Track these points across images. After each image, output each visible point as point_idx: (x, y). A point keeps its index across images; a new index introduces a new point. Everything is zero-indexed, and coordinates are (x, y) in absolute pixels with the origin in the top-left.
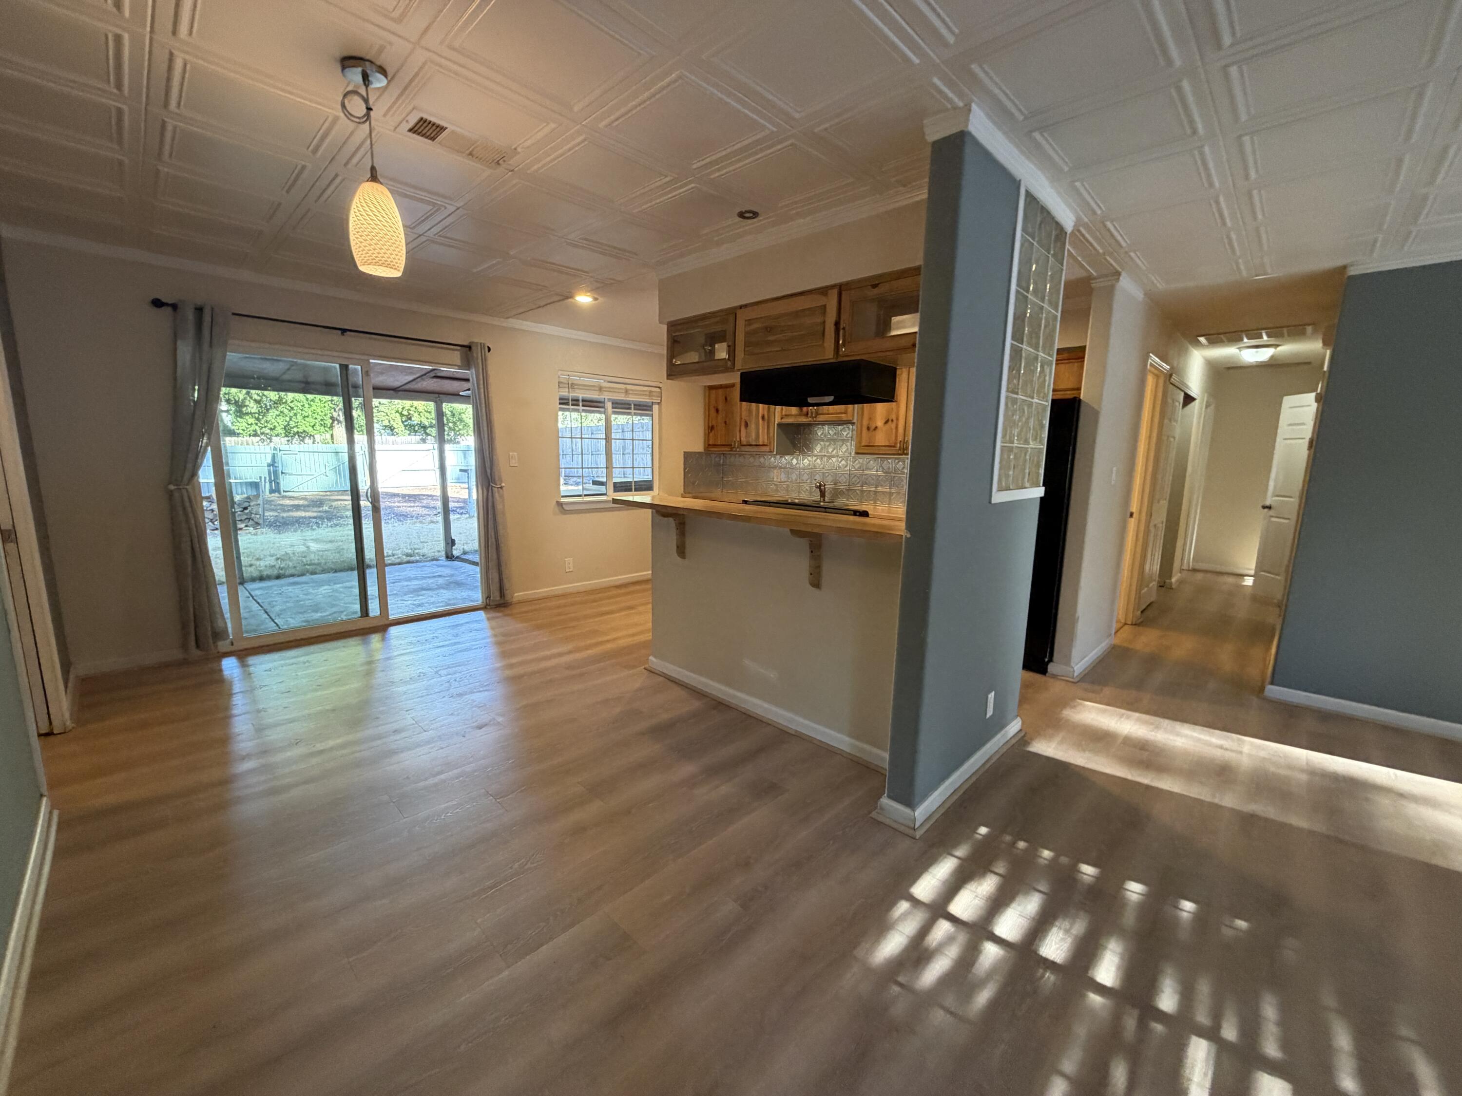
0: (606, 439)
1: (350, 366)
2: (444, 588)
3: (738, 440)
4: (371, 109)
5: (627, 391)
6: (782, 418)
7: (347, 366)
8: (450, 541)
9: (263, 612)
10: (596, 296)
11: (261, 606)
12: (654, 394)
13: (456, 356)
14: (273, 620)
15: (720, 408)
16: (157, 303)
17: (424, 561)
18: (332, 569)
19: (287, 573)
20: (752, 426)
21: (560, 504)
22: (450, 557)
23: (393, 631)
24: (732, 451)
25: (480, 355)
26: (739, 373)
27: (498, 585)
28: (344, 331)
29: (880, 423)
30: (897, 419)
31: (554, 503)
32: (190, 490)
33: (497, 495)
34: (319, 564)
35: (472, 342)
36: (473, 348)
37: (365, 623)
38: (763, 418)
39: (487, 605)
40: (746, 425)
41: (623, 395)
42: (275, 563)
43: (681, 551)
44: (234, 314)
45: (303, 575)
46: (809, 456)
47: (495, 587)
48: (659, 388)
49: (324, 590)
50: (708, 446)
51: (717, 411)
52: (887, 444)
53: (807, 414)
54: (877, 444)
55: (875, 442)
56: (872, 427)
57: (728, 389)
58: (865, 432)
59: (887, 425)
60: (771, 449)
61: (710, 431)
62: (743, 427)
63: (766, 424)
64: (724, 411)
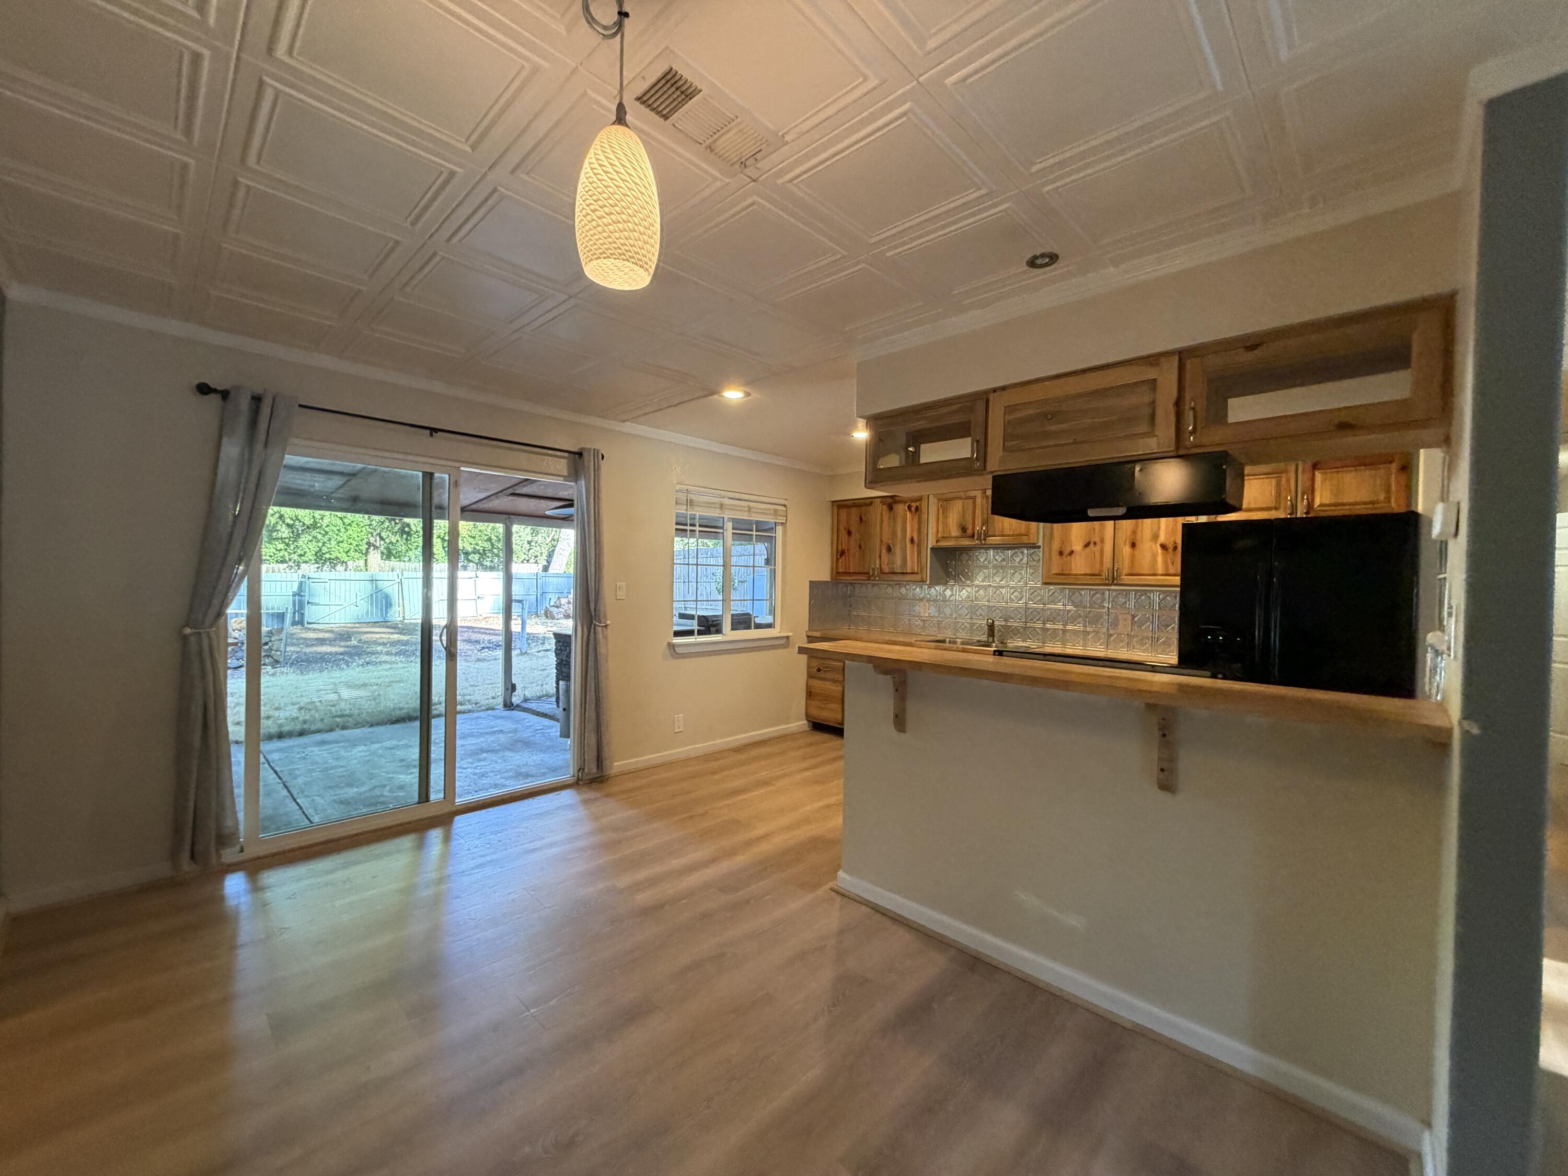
0: (724, 566)
1: (437, 475)
2: (509, 750)
3: (878, 566)
4: (626, 15)
5: (750, 509)
6: (937, 541)
7: (431, 475)
8: (510, 687)
9: (282, 785)
10: (748, 390)
11: (280, 778)
12: (780, 513)
13: (562, 465)
14: (295, 800)
15: (853, 530)
16: (204, 389)
17: (478, 711)
18: (368, 723)
19: (313, 727)
20: (898, 551)
21: (672, 646)
22: (508, 706)
23: (460, 822)
24: (869, 579)
25: (592, 463)
26: (990, 476)
27: (595, 754)
28: (433, 430)
29: (1077, 547)
30: (1102, 541)
31: (666, 643)
32: (214, 636)
33: (600, 636)
34: (350, 716)
35: (583, 449)
36: (585, 454)
37: (425, 812)
38: (912, 541)
39: (578, 779)
40: (889, 549)
41: (746, 514)
42: (298, 715)
43: (900, 722)
44: (300, 406)
45: (331, 730)
46: (969, 586)
47: (591, 756)
48: (785, 506)
49: (360, 751)
50: (837, 574)
51: (849, 533)
52: (1088, 572)
53: (973, 536)
54: (1074, 572)
55: (1071, 570)
56: (1066, 552)
57: (864, 508)
58: (1055, 555)
59: (1088, 550)
60: (922, 578)
61: (840, 556)
62: (885, 551)
63: (915, 548)
64: (858, 533)
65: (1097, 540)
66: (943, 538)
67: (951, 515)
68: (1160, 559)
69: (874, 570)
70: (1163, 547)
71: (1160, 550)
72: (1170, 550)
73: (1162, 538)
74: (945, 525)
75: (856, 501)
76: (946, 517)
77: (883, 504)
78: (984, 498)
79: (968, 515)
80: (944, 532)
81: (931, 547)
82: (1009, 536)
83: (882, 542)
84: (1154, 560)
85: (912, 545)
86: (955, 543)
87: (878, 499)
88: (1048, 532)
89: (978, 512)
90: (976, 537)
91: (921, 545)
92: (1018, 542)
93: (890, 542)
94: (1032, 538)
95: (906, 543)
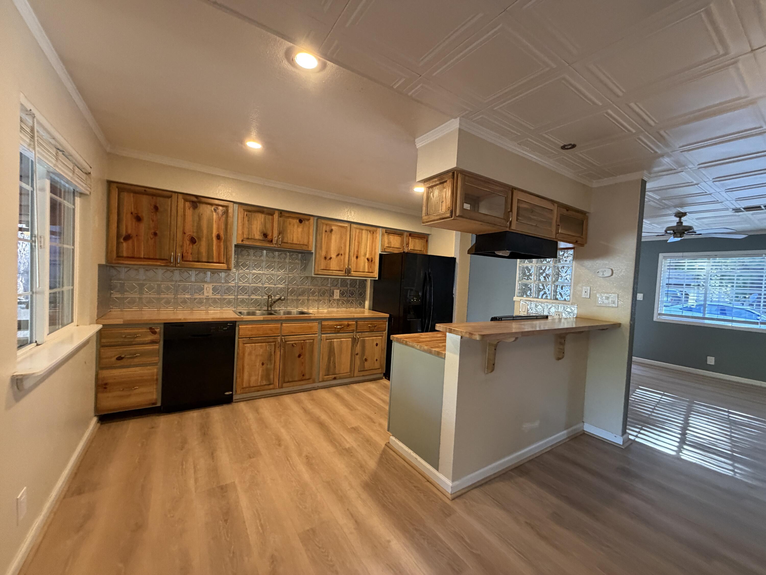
3: (179, 254)
6: (242, 241)
12: (88, 182)
15: (143, 216)
20: (204, 244)
21: (16, 382)
24: (167, 266)
29: (334, 256)
30: (345, 254)
38: (218, 237)
40: (193, 241)
48: (90, 175)
50: (117, 258)
51: (139, 219)
52: (338, 269)
53: (272, 241)
54: (331, 269)
55: (330, 268)
56: (328, 258)
57: (161, 199)
58: (323, 260)
59: (338, 257)
60: (228, 267)
61: (122, 240)
62: (188, 242)
63: (222, 243)
64: (153, 221)
65: (342, 252)
66: (248, 239)
67: (255, 222)
68: (366, 264)
69: (176, 259)
70: (368, 259)
71: (366, 260)
72: (370, 261)
73: (368, 256)
74: (250, 230)
75: (147, 189)
76: (250, 224)
77: (186, 200)
78: (280, 217)
79: (269, 226)
80: (249, 235)
81: (236, 244)
82: (296, 244)
83: (185, 233)
84: (364, 265)
85: (219, 241)
86: (258, 244)
87: (179, 195)
88: (318, 245)
89: (276, 225)
90: (274, 242)
91: (227, 241)
92: (301, 249)
93: (195, 235)
94: (310, 247)
95: (212, 238)
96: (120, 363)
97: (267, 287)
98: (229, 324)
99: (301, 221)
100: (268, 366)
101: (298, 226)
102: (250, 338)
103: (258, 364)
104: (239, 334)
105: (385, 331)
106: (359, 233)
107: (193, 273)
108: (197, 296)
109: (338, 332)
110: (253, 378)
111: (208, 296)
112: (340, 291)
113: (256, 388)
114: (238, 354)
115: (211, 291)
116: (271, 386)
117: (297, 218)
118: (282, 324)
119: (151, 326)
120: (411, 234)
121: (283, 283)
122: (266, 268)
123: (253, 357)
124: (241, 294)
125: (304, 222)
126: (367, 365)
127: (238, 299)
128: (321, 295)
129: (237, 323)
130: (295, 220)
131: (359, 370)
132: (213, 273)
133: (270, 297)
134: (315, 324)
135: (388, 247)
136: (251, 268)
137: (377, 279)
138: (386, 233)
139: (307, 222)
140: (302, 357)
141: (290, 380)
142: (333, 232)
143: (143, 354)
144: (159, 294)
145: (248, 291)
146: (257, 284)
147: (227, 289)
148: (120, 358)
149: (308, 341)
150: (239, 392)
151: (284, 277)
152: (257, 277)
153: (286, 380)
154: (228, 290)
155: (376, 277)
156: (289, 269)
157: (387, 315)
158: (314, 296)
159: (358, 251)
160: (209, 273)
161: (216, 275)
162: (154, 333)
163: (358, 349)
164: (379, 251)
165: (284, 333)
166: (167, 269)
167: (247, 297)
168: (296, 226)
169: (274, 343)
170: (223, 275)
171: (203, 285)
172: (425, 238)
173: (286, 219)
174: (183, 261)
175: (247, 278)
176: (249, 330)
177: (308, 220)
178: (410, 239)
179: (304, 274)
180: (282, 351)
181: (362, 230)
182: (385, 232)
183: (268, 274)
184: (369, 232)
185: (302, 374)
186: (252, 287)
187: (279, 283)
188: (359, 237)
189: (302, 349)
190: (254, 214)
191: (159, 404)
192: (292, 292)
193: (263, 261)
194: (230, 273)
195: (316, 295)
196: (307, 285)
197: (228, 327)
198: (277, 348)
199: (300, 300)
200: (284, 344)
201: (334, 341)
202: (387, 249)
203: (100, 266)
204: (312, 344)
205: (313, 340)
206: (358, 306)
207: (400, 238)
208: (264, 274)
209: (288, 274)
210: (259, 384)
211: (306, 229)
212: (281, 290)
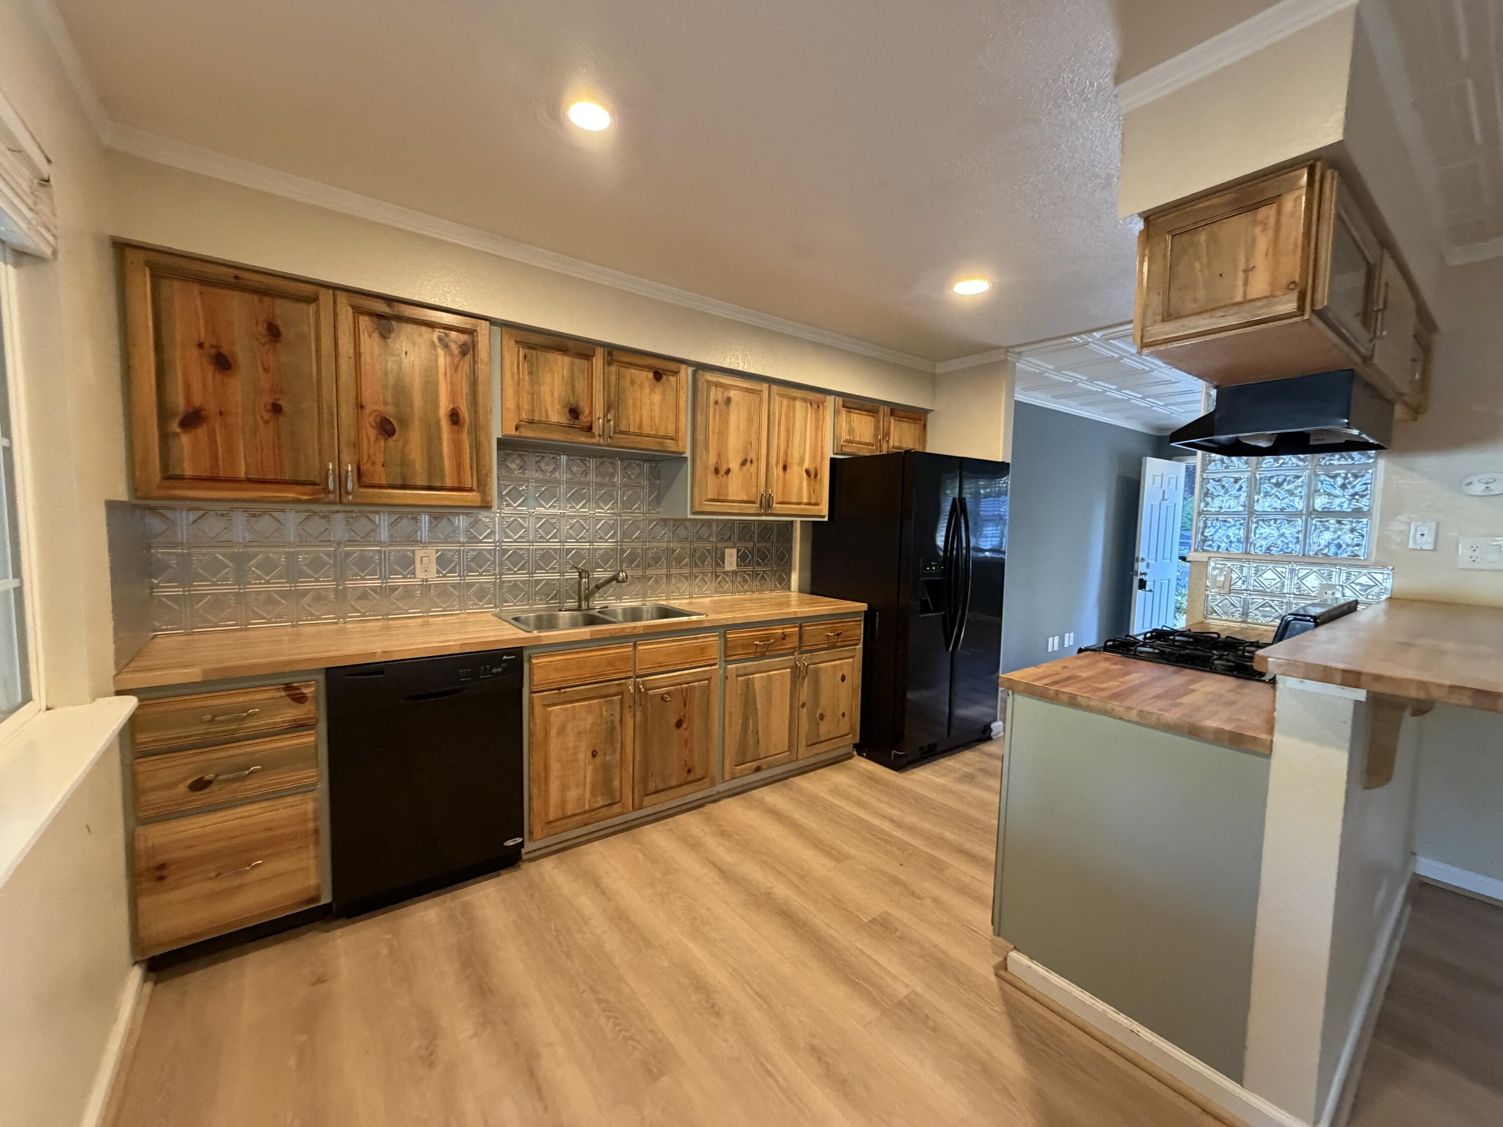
6: (517, 428)
15: (235, 354)
20: (416, 436)
24: (319, 501)
29: (734, 465)
30: (758, 460)
38: (454, 417)
40: (386, 428)
50: (166, 481)
51: (223, 363)
52: (745, 499)
53: (590, 429)
54: (730, 498)
55: (727, 495)
56: (723, 471)
57: (287, 305)
58: (711, 476)
59: (745, 468)
60: (483, 500)
61: (175, 427)
62: (372, 433)
63: (465, 436)
64: (266, 370)
65: (752, 455)
66: (531, 422)
67: (548, 378)
68: (805, 484)
69: (341, 481)
70: (808, 472)
71: (805, 475)
72: (812, 476)
73: (806, 465)
74: (535, 398)
75: (242, 274)
76: (535, 382)
77: (358, 311)
78: (610, 364)
79: (581, 386)
80: (533, 411)
81: (500, 436)
82: (649, 436)
83: (362, 407)
84: (801, 488)
85: (456, 427)
86: (557, 436)
87: (338, 293)
88: (700, 437)
89: (598, 385)
90: (596, 430)
91: (477, 429)
92: (660, 448)
93: (389, 411)
94: (681, 444)
95: (438, 421)
96: (203, 797)
97: (573, 549)
98: (505, 657)
99: (658, 376)
100: (608, 758)
101: (652, 390)
102: (559, 689)
103: (583, 756)
104: (531, 681)
105: (857, 644)
106: (788, 406)
107: (383, 521)
108: (397, 581)
109: (763, 656)
110: (573, 794)
111: (427, 580)
112: (738, 551)
113: (579, 817)
114: (531, 734)
115: (434, 567)
116: (616, 809)
117: (648, 368)
118: (635, 645)
119: (287, 680)
120: (897, 411)
121: (610, 538)
122: (568, 500)
123: (571, 739)
124: (509, 569)
125: (664, 377)
126: (824, 729)
127: (502, 582)
128: (696, 565)
129: (526, 654)
130: (646, 373)
131: (809, 743)
132: (435, 519)
133: (583, 575)
134: (713, 640)
135: (848, 441)
136: (531, 502)
137: (826, 519)
138: (843, 406)
139: (673, 379)
140: (684, 726)
141: (660, 787)
142: (733, 404)
143: (271, 764)
144: (292, 580)
145: (527, 562)
146: (548, 542)
147: (474, 559)
148: (200, 785)
149: (696, 684)
150: (538, 832)
151: (612, 522)
152: (549, 524)
153: (652, 786)
154: (479, 559)
155: (824, 514)
156: (623, 502)
157: (863, 607)
158: (681, 568)
159: (786, 453)
160: (425, 519)
161: (444, 523)
162: (300, 699)
163: (805, 692)
164: (829, 454)
165: (641, 669)
166: (309, 511)
167: (525, 577)
168: (647, 390)
169: (620, 697)
170: (461, 522)
171: (413, 552)
172: (921, 420)
173: (622, 370)
174: (361, 486)
175: (523, 527)
176: (557, 670)
177: (676, 373)
178: (892, 420)
179: (658, 513)
180: (638, 714)
181: (795, 399)
182: (841, 403)
183: (575, 516)
184: (809, 406)
185: (687, 769)
186: (536, 550)
187: (601, 538)
188: (787, 419)
189: (685, 705)
190: (542, 356)
191: (326, 898)
192: (632, 558)
193: (558, 482)
194: (480, 517)
195: (686, 565)
196: (663, 540)
197: (504, 665)
198: (626, 709)
199: (650, 578)
200: (642, 696)
201: (753, 678)
202: (845, 446)
203: (111, 506)
204: (707, 691)
205: (709, 679)
206: (776, 586)
207: (873, 419)
208: (563, 515)
209: (619, 515)
210: (587, 807)
211: (670, 394)
212: (607, 556)
